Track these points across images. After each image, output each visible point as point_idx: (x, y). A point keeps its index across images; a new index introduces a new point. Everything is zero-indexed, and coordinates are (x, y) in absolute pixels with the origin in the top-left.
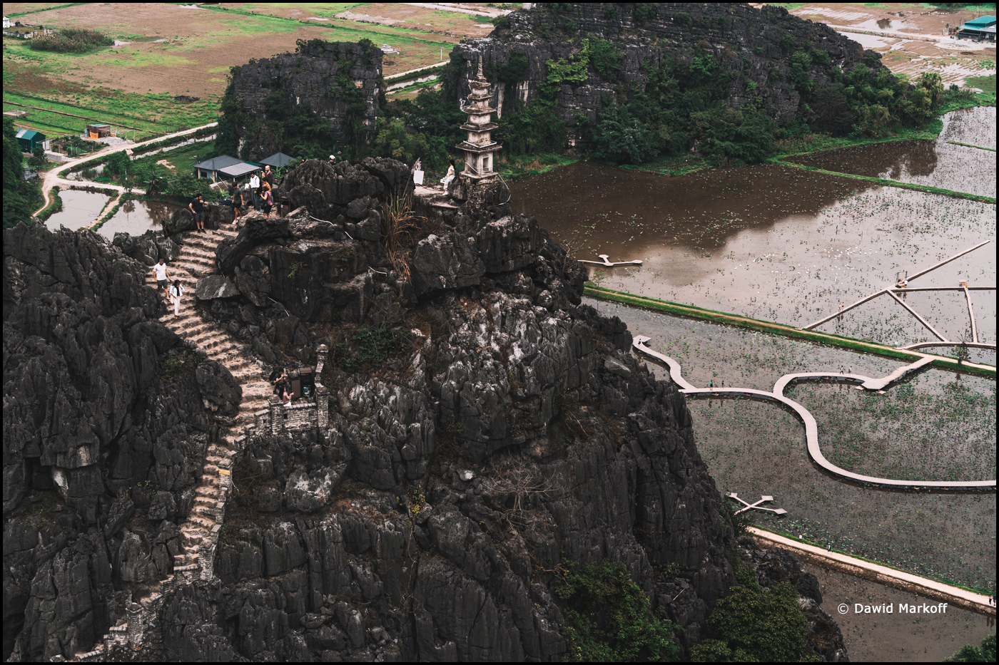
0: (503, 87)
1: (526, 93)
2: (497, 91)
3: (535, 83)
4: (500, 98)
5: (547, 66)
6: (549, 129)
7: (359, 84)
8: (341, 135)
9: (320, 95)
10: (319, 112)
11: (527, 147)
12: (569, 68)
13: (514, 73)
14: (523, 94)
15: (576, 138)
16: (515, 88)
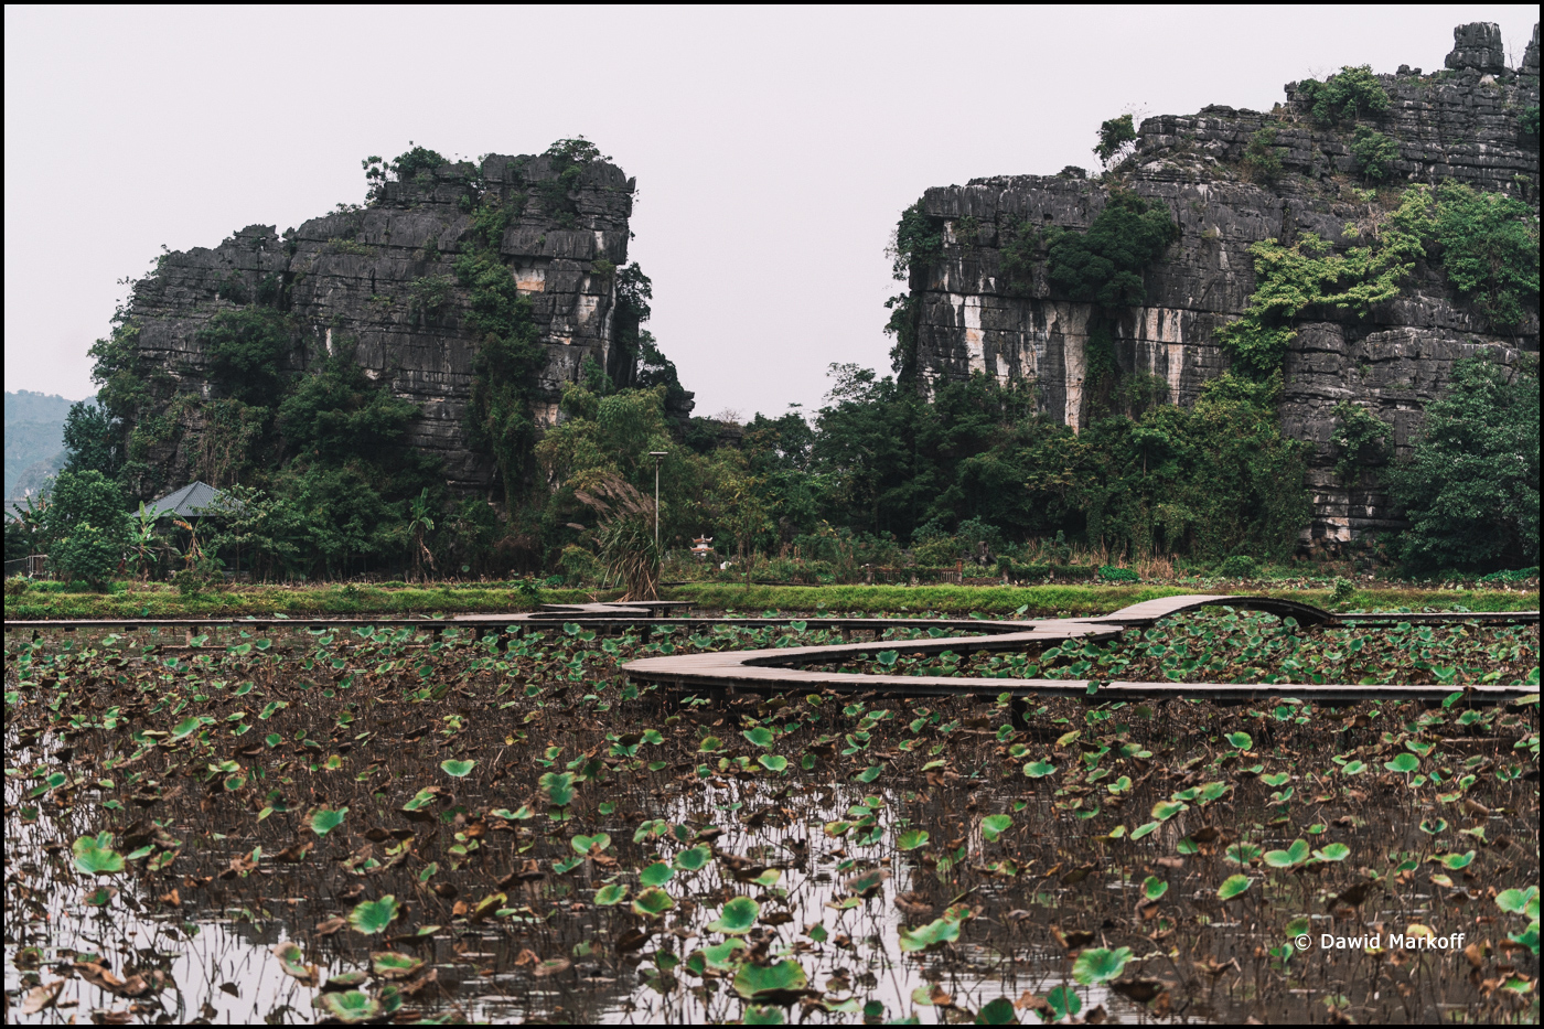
0: (1079, 326)
1: (1176, 355)
2: (1057, 341)
3: (1209, 324)
4: (1074, 367)
5: (1251, 259)
6: (1245, 473)
7: (530, 283)
8: (462, 461)
9: (396, 318)
10: (383, 379)
11: (1159, 534)
12: (1333, 267)
13: (1098, 252)
14: (1164, 361)
15: (1355, 512)
16: (1129, 332)
